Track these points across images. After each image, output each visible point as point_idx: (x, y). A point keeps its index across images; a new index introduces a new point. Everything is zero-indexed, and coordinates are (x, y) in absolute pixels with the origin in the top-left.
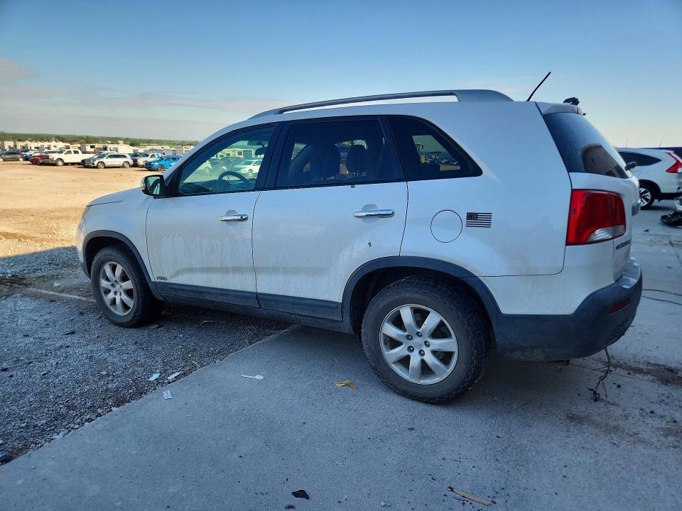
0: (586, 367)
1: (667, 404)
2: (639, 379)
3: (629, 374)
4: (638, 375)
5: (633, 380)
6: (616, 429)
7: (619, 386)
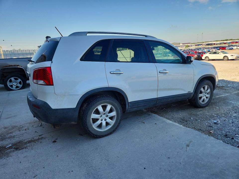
0: (48, 133)
1: (21, 134)
2: (29, 138)
3: (33, 138)
4: (30, 140)
5: (32, 137)
6: (35, 122)
7: (36, 132)
